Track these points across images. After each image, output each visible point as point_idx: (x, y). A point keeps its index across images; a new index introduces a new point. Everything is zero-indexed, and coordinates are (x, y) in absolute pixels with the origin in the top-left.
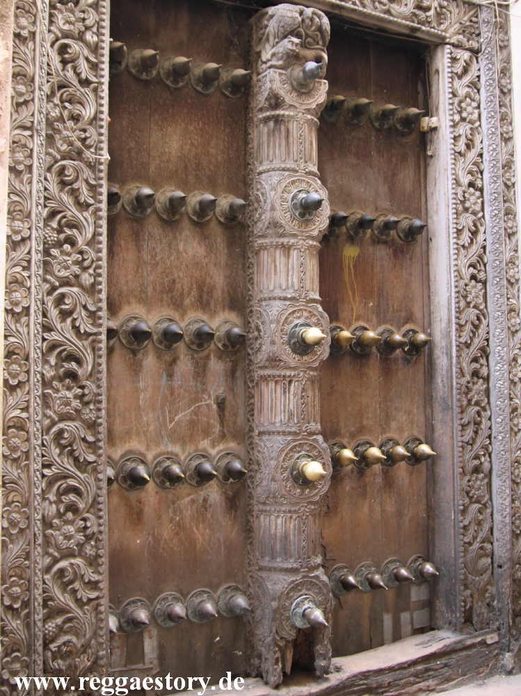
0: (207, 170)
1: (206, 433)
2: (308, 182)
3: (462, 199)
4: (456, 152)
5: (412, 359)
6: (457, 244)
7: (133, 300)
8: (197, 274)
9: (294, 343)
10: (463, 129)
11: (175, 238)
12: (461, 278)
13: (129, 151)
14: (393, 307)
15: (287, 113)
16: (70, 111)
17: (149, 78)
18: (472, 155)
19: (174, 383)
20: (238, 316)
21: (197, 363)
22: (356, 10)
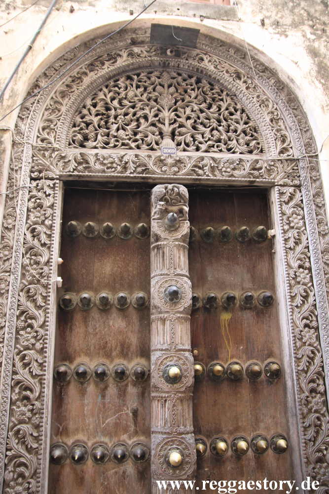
0: (127, 279)
1: (125, 430)
2: (176, 280)
3: (294, 276)
4: (286, 248)
5: (273, 381)
6: (292, 305)
7: (82, 355)
8: (120, 338)
9: (166, 377)
10: (291, 234)
11: (108, 319)
12: (297, 327)
13: (82, 275)
14: (258, 348)
15: (162, 243)
16: (35, 260)
17: (93, 236)
18: (299, 248)
19: (105, 401)
20: (146, 360)
21: (120, 388)
22: (209, 179)
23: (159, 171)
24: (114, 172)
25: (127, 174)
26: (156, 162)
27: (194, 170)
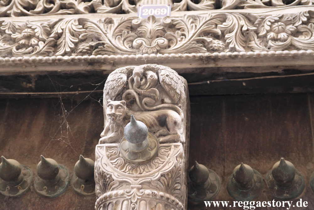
15: (115, 193)
22: (236, 56)
23: (125, 47)
24: (29, 53)
25: (58, 56)
26: (121, 31)
27: (203, 42)
